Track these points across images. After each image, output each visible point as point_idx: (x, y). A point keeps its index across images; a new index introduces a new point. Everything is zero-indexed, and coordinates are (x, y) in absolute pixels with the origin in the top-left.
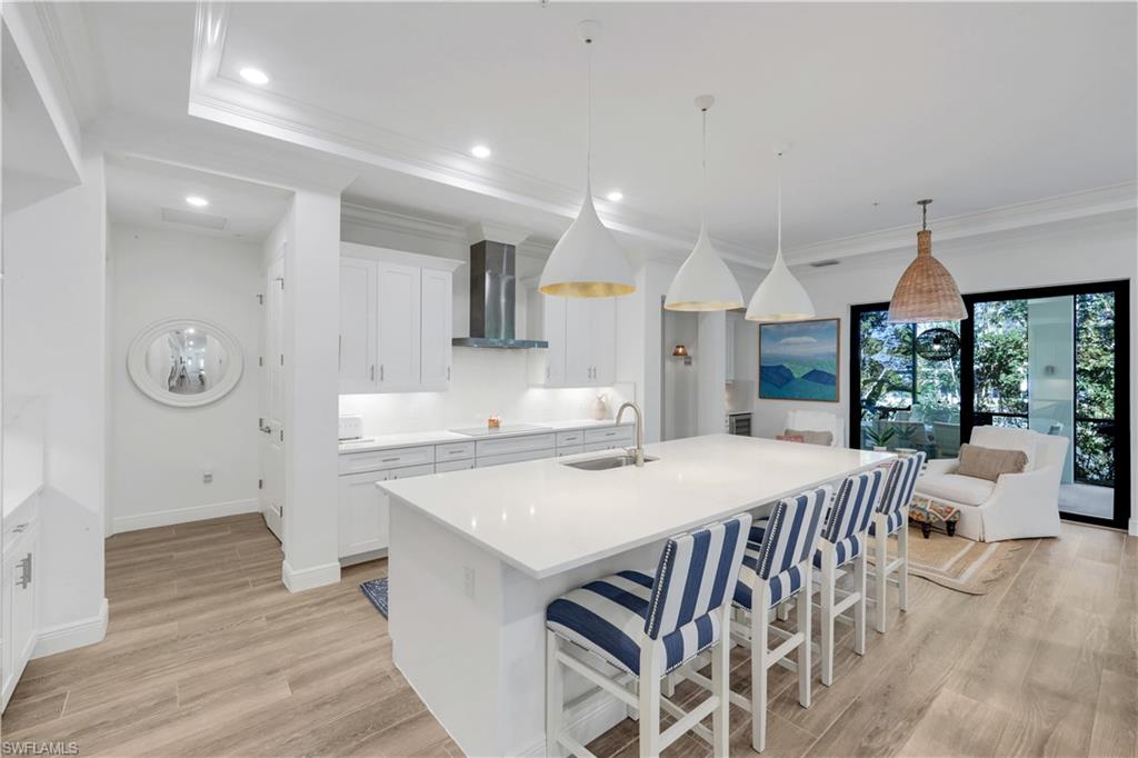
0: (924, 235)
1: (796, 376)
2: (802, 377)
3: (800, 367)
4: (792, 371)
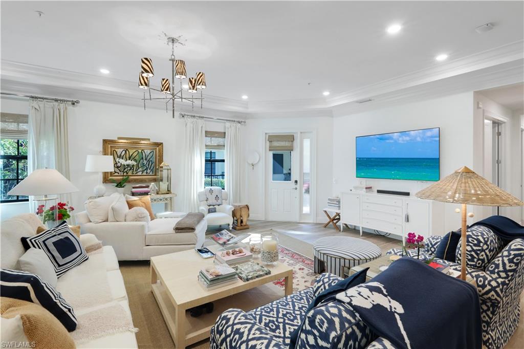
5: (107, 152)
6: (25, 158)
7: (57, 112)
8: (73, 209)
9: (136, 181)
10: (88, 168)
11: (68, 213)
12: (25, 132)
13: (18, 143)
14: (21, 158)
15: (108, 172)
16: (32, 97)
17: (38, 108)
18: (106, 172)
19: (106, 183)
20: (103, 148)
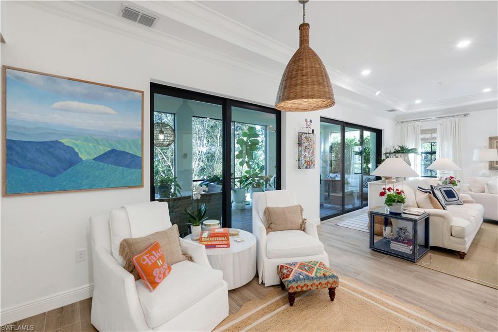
0: (304, 28)
1: (83, 156)
2: (94, 159)
3: (91, 145)
4: (77, 150)
5: (492, 146)
6: (435, 153)
7: (453, 124)
8: (459, 182)
10: (475, 158)
11: (456, 183)
12: (435, 138)
13: (432, 144)
14: (433, 153)
15: (493, 161)
16: (439, 118)
17: (442, 123)
18: (491, 161)
19: (492, 170)
20: (489, 144)
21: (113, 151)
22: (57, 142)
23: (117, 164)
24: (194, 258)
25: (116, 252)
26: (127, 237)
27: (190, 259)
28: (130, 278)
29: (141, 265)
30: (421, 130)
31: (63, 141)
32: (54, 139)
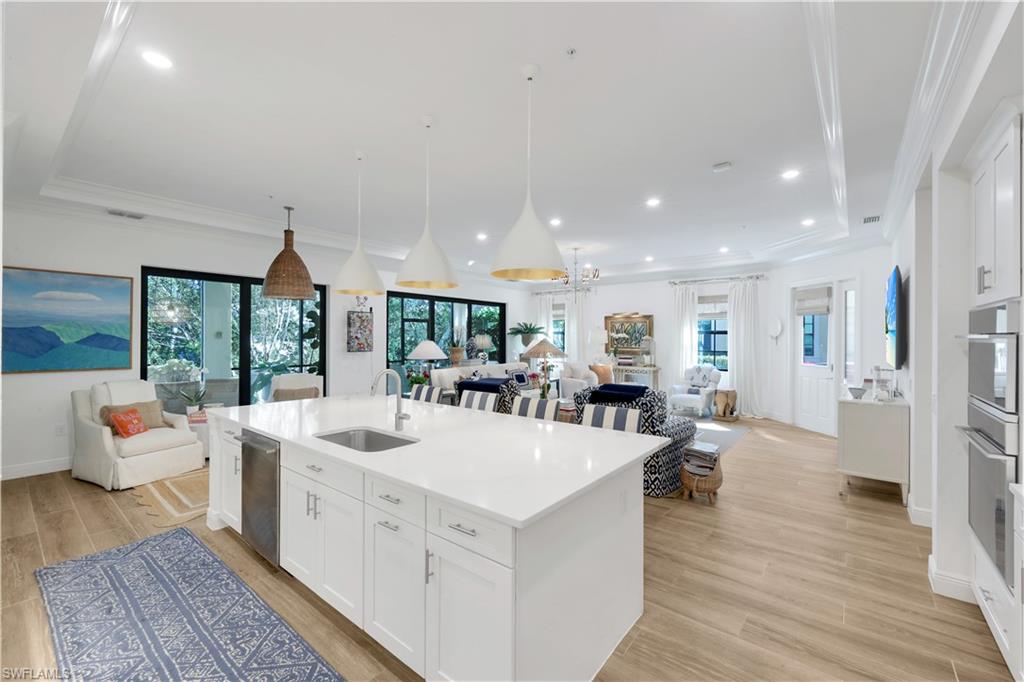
0: (289, 234)
1: (65, 340)
2: (77, 342)
3: (73, 329)
4: (58, 334)
5: (607, 327)
9: (623, 353)
12: (563, 316)
20: (604, 324)
21: (97, 335)
22: (38, 328)
23: (102, 347)
24: (175, 425)
25: (97, 417)
26: (107, 404)
27: (172, 426)
28: (107, 431)
29: (118, 421)
30: (553, 305)
31: (44, 326)
32: (35, 325)
